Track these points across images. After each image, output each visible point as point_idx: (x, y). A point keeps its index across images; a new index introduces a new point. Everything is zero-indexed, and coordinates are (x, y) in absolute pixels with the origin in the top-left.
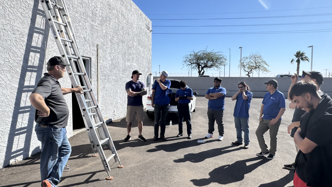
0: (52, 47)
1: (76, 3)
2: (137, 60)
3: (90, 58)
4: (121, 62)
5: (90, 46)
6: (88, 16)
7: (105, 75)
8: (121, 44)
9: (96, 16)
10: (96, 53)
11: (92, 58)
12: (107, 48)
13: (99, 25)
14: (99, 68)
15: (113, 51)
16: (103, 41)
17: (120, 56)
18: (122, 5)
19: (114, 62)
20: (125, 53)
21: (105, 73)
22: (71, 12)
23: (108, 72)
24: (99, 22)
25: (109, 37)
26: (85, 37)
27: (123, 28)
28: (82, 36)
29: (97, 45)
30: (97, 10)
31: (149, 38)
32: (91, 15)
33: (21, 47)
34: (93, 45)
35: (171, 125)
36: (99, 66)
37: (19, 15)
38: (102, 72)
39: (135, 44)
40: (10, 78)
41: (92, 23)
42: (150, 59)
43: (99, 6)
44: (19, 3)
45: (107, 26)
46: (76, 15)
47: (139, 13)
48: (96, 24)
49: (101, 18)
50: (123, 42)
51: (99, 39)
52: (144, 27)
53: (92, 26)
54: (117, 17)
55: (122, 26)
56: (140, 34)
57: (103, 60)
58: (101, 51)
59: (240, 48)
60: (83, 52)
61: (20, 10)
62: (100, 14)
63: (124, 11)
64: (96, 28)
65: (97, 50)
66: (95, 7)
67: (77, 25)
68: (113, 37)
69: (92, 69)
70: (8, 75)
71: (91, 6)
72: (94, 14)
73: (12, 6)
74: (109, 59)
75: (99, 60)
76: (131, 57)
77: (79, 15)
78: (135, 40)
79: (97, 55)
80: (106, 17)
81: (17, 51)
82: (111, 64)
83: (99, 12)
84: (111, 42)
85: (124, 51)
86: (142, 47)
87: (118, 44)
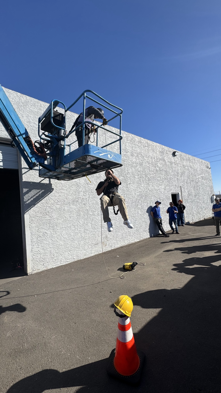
1: (171, 172)
2: (202, 188)
3: (178, 193)
4: (193, 191)
5: (178, 188)
6: (175, 175)
7: (186, 200)
8: (192, 183)
15: (188, 187)
16: (183, 184)
17: (192, 188)
18: (190, 162)
19: (189, 192)
22: (169, 176)
23: (187, 198)
27: (192, 174)
28: (174, 184)
29: (181, 186)
31: (209, 173)
36: (182, 196)
38: (184, 198)
39: (200, 180)
42: (211, 186)
43: (179, 169)
45: (184, 176)
47: (200, 161)
48: (179, 177)
50: (193, 181)
51: (181, 184)
52: (205, 168)
53: (177, 179)
56: (202, 173)
57: (184, 193)
63: (191, 165)
64: (179, 179)
65: (181, 188)
66: (178, 170)
67: (172, 180)
69: (180, 198)
72: (178, 173)
74: (186, 191)
75: (182, 193)
76: (198, 188)
77: (172, 176)
79: (181, 191)
80: (183, 172)
82: (188, 194)
83: (180, 171)
84: (187, 183)
85: (194, 185)
86: (205, 180)
87: (190, 183)
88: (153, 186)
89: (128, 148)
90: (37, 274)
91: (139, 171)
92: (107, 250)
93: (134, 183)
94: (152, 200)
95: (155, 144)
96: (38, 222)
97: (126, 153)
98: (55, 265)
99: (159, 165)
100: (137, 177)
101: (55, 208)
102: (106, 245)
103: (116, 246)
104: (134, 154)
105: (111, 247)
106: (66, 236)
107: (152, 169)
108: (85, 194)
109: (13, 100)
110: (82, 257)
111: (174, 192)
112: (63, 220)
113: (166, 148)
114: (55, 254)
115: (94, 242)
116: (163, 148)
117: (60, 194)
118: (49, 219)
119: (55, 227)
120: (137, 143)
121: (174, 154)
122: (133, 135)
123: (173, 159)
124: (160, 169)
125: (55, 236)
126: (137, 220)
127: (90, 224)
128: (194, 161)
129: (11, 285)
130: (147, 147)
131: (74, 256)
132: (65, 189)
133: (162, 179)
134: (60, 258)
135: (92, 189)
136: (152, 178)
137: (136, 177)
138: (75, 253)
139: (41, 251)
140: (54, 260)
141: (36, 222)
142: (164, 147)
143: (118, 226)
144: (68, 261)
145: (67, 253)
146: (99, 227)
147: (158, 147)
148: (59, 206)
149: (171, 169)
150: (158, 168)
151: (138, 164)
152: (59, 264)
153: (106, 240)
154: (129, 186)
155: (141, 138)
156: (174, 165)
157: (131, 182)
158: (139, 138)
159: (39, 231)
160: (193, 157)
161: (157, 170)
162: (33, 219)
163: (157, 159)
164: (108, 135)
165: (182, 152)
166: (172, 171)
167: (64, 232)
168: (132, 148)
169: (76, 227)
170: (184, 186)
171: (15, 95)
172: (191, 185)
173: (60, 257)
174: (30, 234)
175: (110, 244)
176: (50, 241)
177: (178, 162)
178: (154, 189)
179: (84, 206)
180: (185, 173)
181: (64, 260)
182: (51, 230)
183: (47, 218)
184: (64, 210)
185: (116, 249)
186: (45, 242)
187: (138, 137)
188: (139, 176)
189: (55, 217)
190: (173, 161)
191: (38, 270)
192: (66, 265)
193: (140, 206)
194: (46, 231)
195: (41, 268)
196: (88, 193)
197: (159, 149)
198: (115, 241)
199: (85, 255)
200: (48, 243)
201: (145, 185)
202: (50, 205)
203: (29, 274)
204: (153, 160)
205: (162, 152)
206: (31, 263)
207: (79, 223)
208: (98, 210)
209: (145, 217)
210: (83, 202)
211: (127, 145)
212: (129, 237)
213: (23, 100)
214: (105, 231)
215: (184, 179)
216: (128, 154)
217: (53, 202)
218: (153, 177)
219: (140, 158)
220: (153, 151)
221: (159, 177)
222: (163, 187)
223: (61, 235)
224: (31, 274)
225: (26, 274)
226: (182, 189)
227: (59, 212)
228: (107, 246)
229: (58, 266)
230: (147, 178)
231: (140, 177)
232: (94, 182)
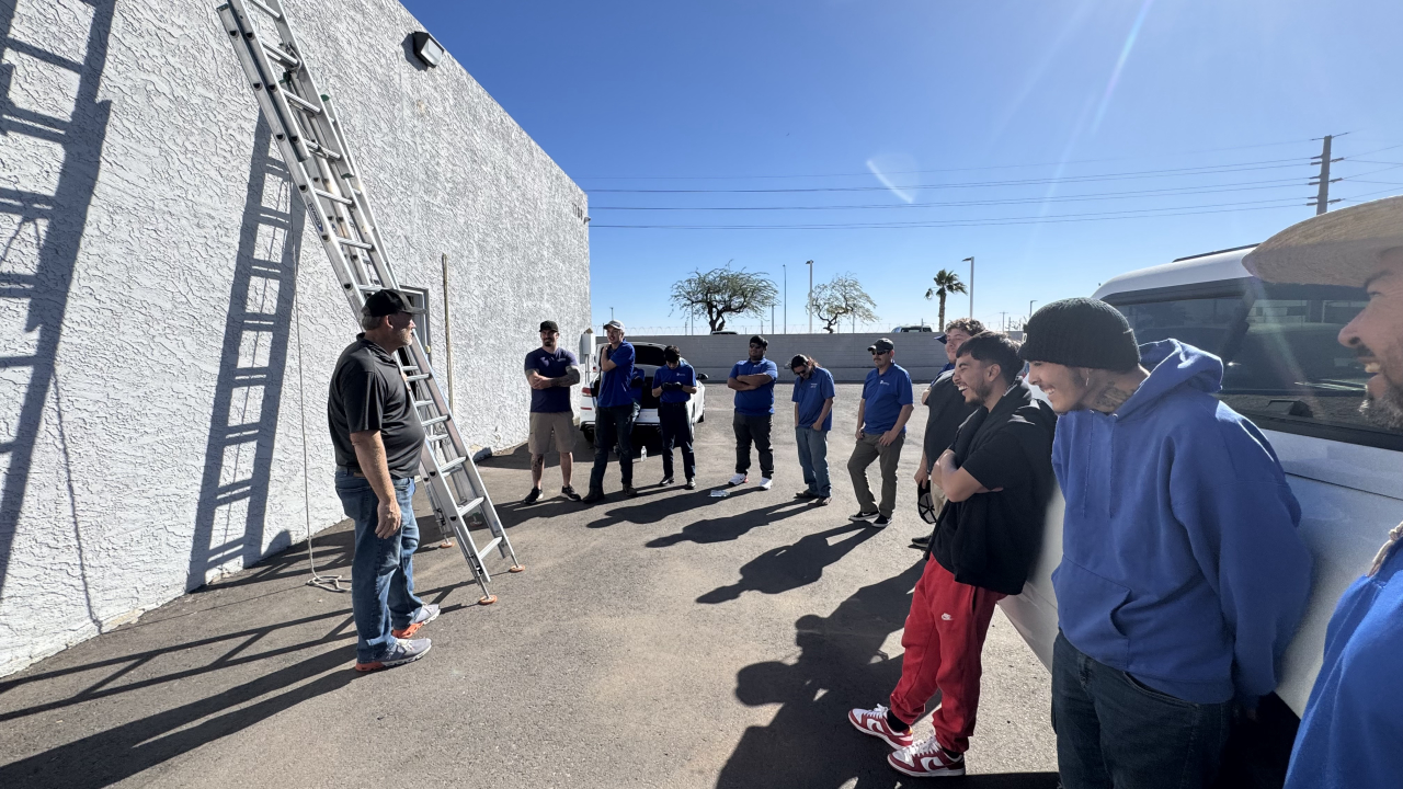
0: (315, 263)
1: (379, 143)
2: (553, 295)
3: (426, 291)
4: (510, 299)
5: (422, 260)
6: (413, 179)
7: (468, 336)
8: (508, 255)
9: (436, 179)
10: (442, 279)
11: (430, 291)
12: (469, 263)
13: (446, 203)
14: (450, 317)
15: (488, 273)
16: (458, 245)
17: (507, 284)
18: (507, 151)
19: (491, 300)
20: (520, 276)
21: (468, 330)
22: (365, 168)
23: (476, 327)
24: (446, 196)
25: (476, 235)
26: (409, 235)
27: (511, 213)
28: (399, 232)
29: (444, 257)
30: (438, 164)
31: (582, 237)
32: (424, 177)
33: (223, 262)
34: (433, 258)
35: (644, 457)
36: (449, 313)
37: (213, 173)
38: (458, 326)
39: (545, 253)
40: (193, 348)
41: (426, 198)
42: (586, 293)
43: (443, 153)
44: (211, 141)
45: (467, 205)
46: (381, 176)
47: (554, 172)
48: (438, 201)
49: (451, 185)
50: (513, 248)
51: (448, 242)
52: (568, 210)
53: (427, 206)
54: (496, 182)
55: (509, 207)
56: (558, 227)
57: (461, 297)
58: (453, 273)
59: (808, 262)
60: (404, 276)
61: (215, 159)
62: (449, 175)
63: (513, 167)
64: (438, 210)
65: (444, 269)
66: (432, 157)
67: (385, 202)
68: (487, 235)
69: (432, 320)
70: (187, 341)
71: (420, 151)
72: (431, 175)
73: (190, 147)
74: (476, 293)
75: (449, 297)
77: (387, 176)
78: (547, 244)
79: (445, 282)
80: (466, 182)
81: (210, 272)
82: (482, 305)
83: (444, 169)
84: (480, 247)
85: (516, 272)
86: (564, 262)
87: (500, 254)
94: (137, 294)
107: (177, 32)
121: (415, 48)
123: (406, 77)
149: (384, 127)
156: (407, 112)
160: (525, 134)
170: (464, 263)
172: (500, 265)
177: (437, 110)
180: (475, 194)
215: (466, 223)
226: (452, 273)
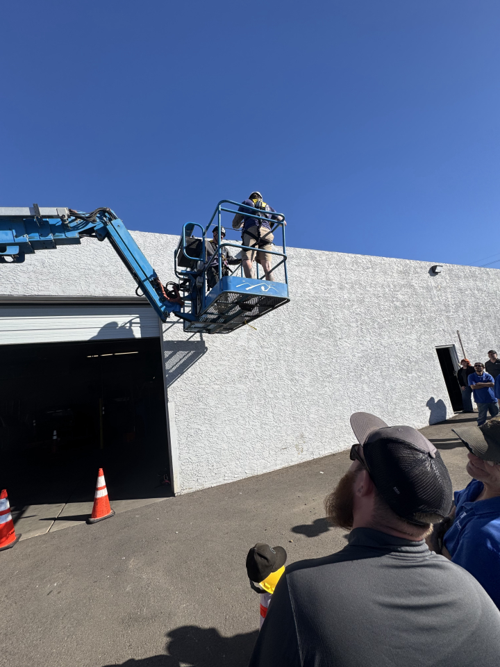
1: (429, 305)
3: (454, 345)
5: (450, 335)
6: (441, 311)
7: (474, 358)
8: (486, 320)
9: (449, 306)
10: (458, 339)
12: (468, 330)
13: (454, 313)
14: (465, 352)
15: (478, 331)
16: (462, 325)
17: (488, 332)
18: (476, 281)
19: (482, 341)
20: (495, 327)
21: (474, 355)
23: (477, 353)
24: (454, 310)
25: (469, 319)
26: (444, 329)
27: (484, 303)
28: (441, 329)
29: (458, 331)
32: (445, 308)
34: (454, 333)
36: (464, 350)
38: (469, 354)
41: (447, 314)
43: (450, 296)
45: (463, 309)
48: (451, 313)
49: (454, 306)
50: (488, 317)
51: (458, 325)
53: (448, 317)
55: (482, 301)
57: (468, 343)
62: (453, 303)
63: (480, 285)
64: (452, 316)
65: (459, 335)
66: (446, 300)
67: (434, 322)
69: (458, 354)
71: (442, 300)
72: (447, 306)
74: (474, 340)
75: (463, 345)
77: (433, 313)
79: (460, 340)
80: (460, 301)
83: (451, 301)
84: (472, 323)
85: (492, 326)
87: (482, 322)
88: (390, 337)
89: (332, 278)
90: (188, 495)
91: (357, 314)
92: (304, 460)
93: (348, 336)
95: (387, 260)
96: (187, 413)
97: (328, 287)
98: (215, 481)
99: (400, 297)
100: (354, 325)
101: (211, 390)
102: (302, 451)
103: (321, 452)
104: (346, 285)
105: (312, 453)
106: (232, 435)
107: (386, 307)
108: (259, 364)
109: (151, 245)
110: (260, 471)
111: (444, 342)
112: (225, 408)
113: (413, 263)
114: (215, 464)
115: (280, 446)
116: (406, 265)
117: (219, 368)
118: (203, 407)
119: (214, 420)
120: (349, 265)
121: (433, 271)
122: (340, 254)
123: (432, 281)
124: (403, 305)
125: (214, 434)
126: (362, 404)
127: (271, 414)
128: (485, 277)
129: (150, 509)
130: (371, 270)
131: (246, 468)
132: (226, 358)
133: (409, 321)
134: (223, 471)
135: (270, 354)
136: (387, 322)
137: (351, 324)
138: (247, 463)
139: (193, 458)
140: (213, 474)
141: (184, 414)
142: (408, 261)
143: (323, 415)
144: (236, 476)
145: (233, 463)
146: (287, 419)
147: (394, 264)
148: (218, 386)
149: (429, 300)
150: (398, 304)
151: (354, 301)
152: (221, 481)
153: (302, 442)
154: (338, 342)
155: (357, 255)
156: (435, 291)
157: (344, 336)
158: (353, 255)
159: (189, 427)
160: (483, 269)
161: (396, 307)
162: (180, 408)
163: (395, 286)
164: (293, 263)
165: (452, 264)
166: (433, 304)
167: (228, 428)
168: (340, 275)
169: (247, 420)
170: (466, 331)
171: (153, 238)
172: (483, 326)
173: (223, 469)
174: (177, 432)
175: (311, 450)
176: (206, 443)
177: (444, 284)
178: (393, 343)
179: (258, 384)
180: (465, 304)
181: (230, 475)
182: (207, 425)
183: (201, 406)
184: (226, 393)
185: (322, 458)
186: (199, 444)
187: (350, 254)
188: (359, 323)
189: (212, 404)
190: (433, 284)
191: (190, 488)
192: (233, 483)
193: (366, 378)
194: (199, 426)
195: (195, 487)
196: (263, 363)
197: (396, 267)
198: (320, 444)
199: (265, 468)
200: (203, 445)
201: (372, 338)
202: (203, 386)
203: (176, 495)
204: (387, 290)
205: (405, 273)
206: (178, 478)
207: (251, 413)
208: (283, 389)
209: (378, 397)
210: (257, 378)
211: (330, 273)
212: (346, 435)
213: (162, 241)
214: (299, 425)
215: (464, 316)
216: (332, 287)
217: (208, 380)
218: (389, 321)
219: (358, 290)
220: (385, 273)
221: (403, 319)
222: (414, 336)
223: (222, 433)
224: (179, 494)
225: (173, 495)
226: (462, 336)
227: (219, 395)
228: (305, 453)
229: (221, 484)
230: (375, 325)
231: (361, 324)
232: (274, 344)
